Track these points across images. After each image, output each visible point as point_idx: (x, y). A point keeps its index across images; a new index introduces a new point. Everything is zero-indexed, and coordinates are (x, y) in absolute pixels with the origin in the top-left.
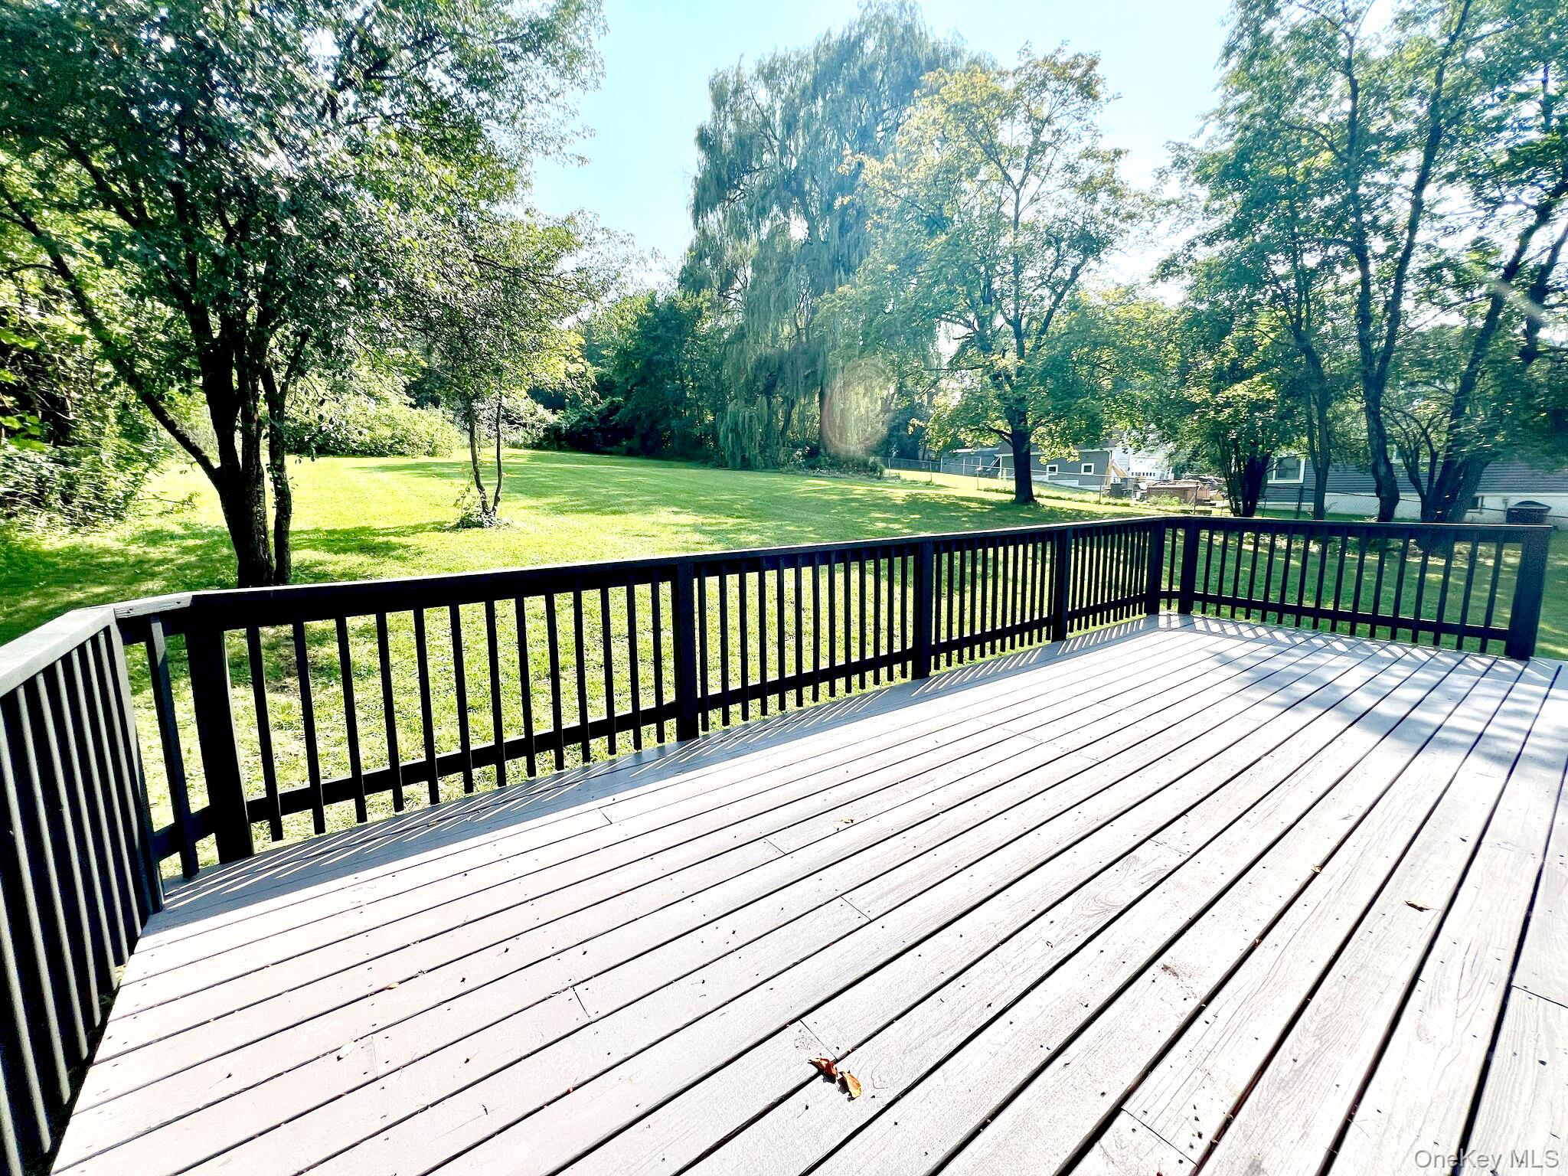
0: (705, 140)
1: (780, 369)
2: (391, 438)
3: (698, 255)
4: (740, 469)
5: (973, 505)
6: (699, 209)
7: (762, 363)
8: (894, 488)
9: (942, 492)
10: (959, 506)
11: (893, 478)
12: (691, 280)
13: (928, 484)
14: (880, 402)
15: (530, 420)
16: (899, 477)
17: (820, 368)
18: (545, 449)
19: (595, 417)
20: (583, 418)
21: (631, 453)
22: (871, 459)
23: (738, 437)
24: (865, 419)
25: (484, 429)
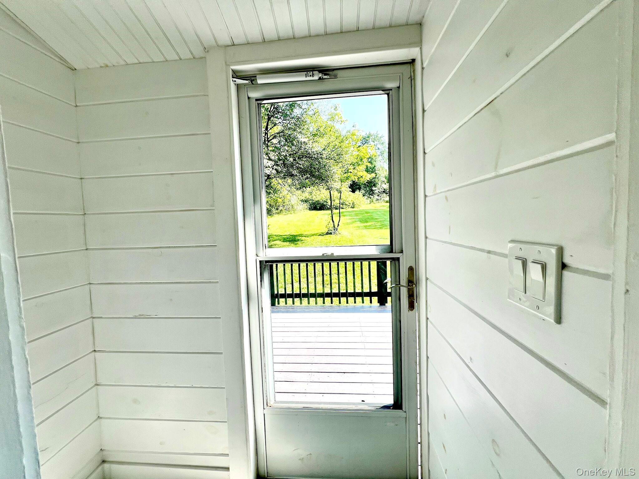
25: (376, 197)
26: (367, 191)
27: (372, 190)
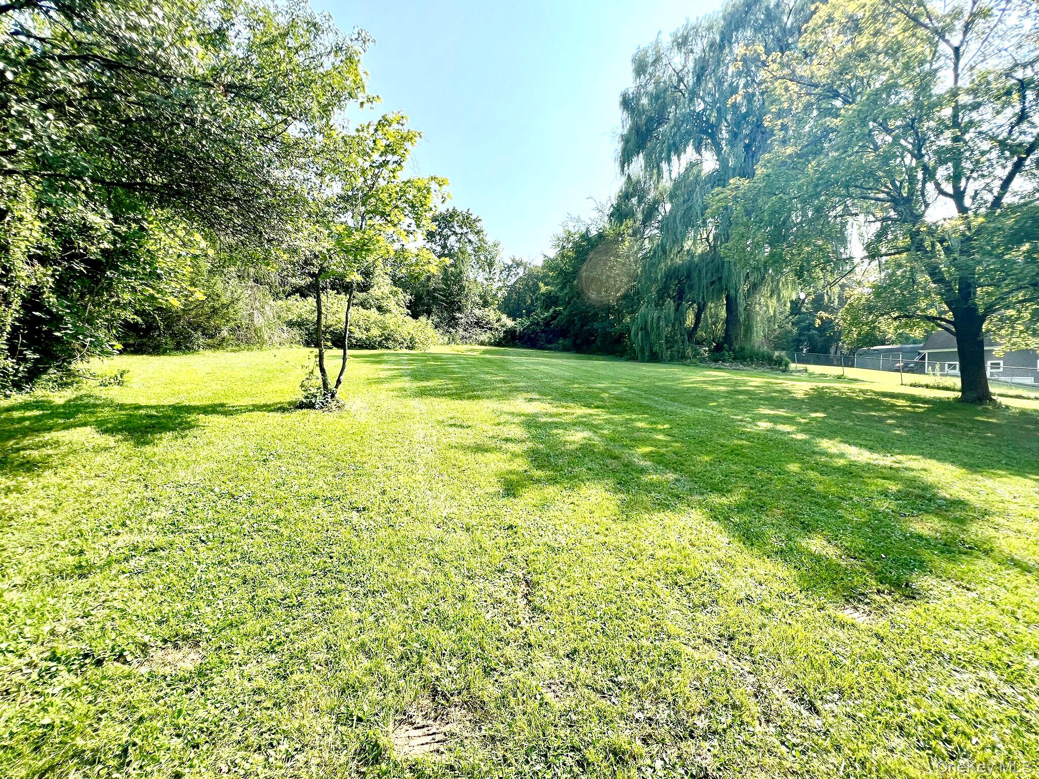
0: (627, 103)
1: (688, 277)
2: (380, 336)
3: (625, 196)
4: (648, 362)
5: (901, 402)
6: (626, 158)
7: (673, 274)
8: (800, 380)
9: (857, 386)
10: (881, 403)
11: (799, 371)
12: (620, 214)
13: (839, 378)
14: (789, 305)
15: (496, 325)
16: (806, 370)
17: (725, 274)
18: (503, 346)
19: (541, 323)
20: (532, 324)
21: (566, 349)
22: (777, 353)
23: (647, 334)
24: (771, 320)
25: (461, 332)
26: (444, 319)
27: (454, 318)
